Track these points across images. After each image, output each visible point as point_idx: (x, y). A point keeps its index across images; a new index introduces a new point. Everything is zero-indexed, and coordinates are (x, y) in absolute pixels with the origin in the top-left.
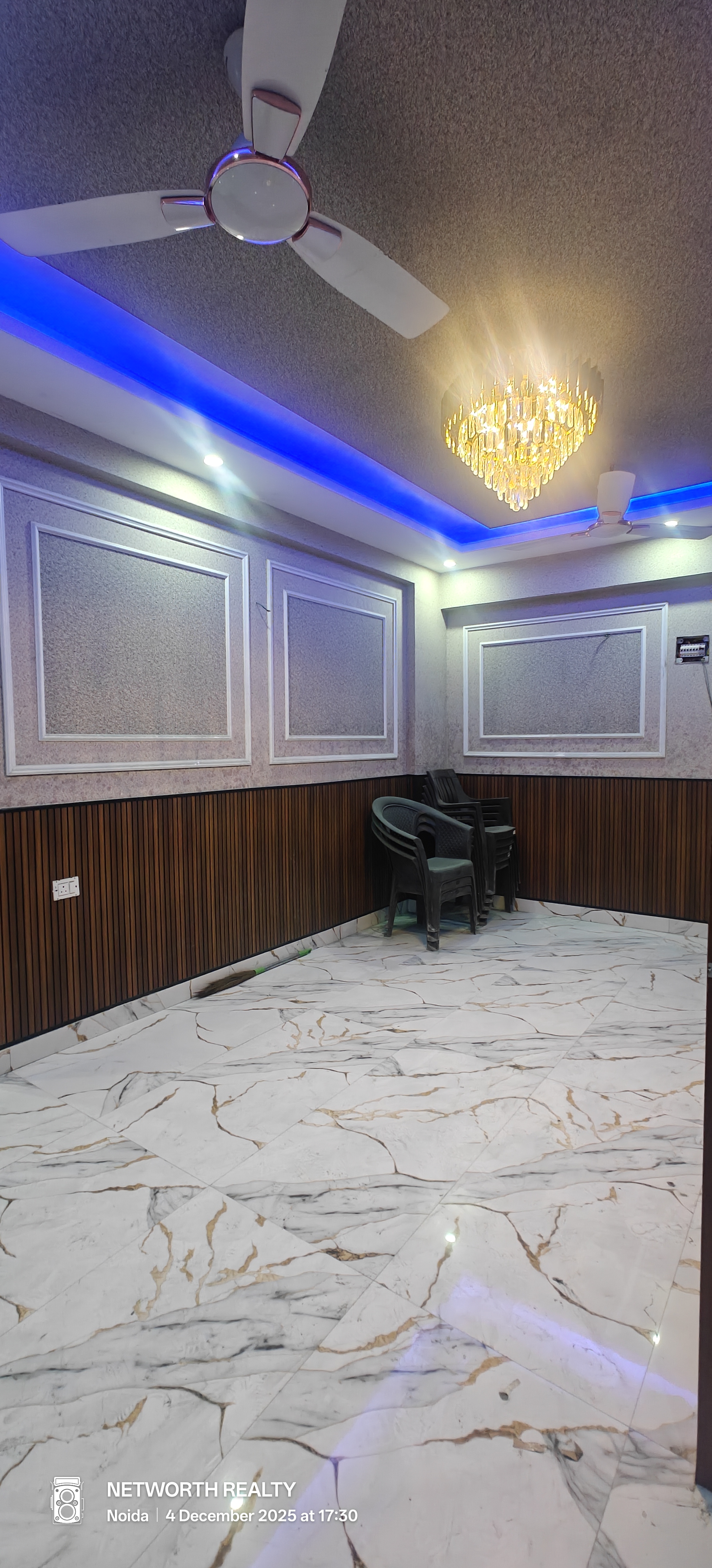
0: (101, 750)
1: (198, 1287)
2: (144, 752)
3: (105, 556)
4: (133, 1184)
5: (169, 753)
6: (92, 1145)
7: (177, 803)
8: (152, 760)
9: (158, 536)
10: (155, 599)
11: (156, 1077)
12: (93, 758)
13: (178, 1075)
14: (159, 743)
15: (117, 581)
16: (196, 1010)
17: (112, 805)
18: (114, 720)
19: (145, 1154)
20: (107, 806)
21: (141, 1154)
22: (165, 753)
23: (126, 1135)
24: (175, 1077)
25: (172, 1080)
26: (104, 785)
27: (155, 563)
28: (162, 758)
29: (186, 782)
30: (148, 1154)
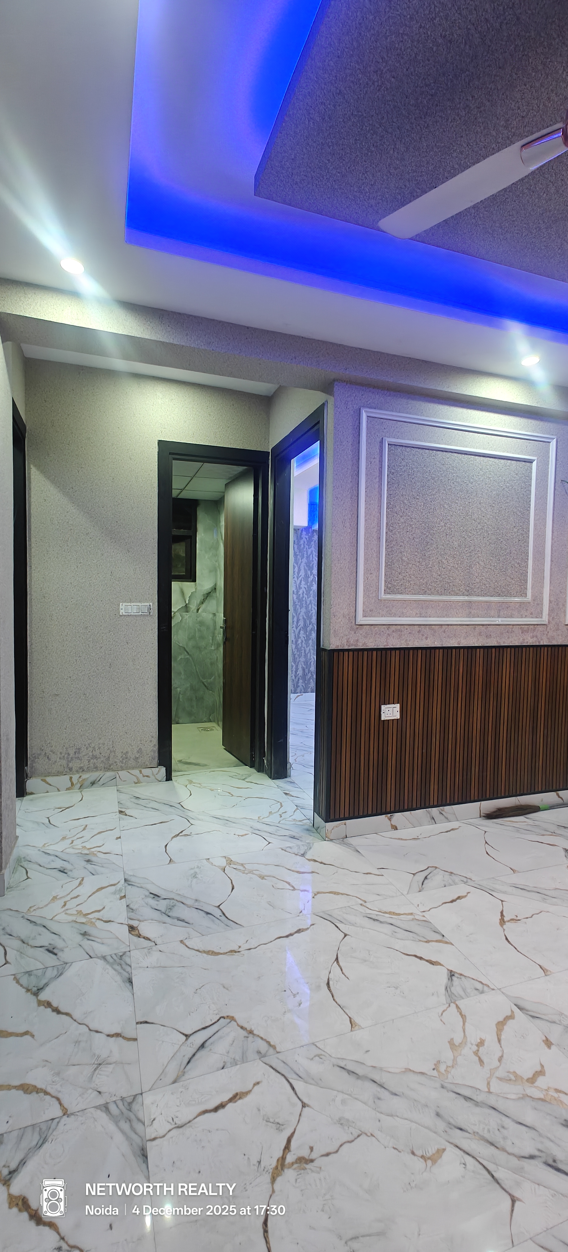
0: (423, 608)
1: (489, 1075)
2: (455, 610)
3: (434, 456)
4: (434, 960)
5: (476, 612)
6: (402, 914)
7: (480, 654)
8: (461, 617)
9: (476, 434)
10: (471, 485)
11: (451, 877)
12: (417, 614)
13: (469, 880)
14: (468, 603)
15: (442, 474)
16: (486, 829)
17: (428, 651)
18: (433, 584)
19: (443, 940)
20: (424, 651)
21: (439, 937)
22: (473, 612)
23: (428, 916)
24: (467, 882)
25: (465, 883)
26: (423, 635)
27: (473, 456)
28: (469, 615)
29: (488, 636)
30: (444, 939)
